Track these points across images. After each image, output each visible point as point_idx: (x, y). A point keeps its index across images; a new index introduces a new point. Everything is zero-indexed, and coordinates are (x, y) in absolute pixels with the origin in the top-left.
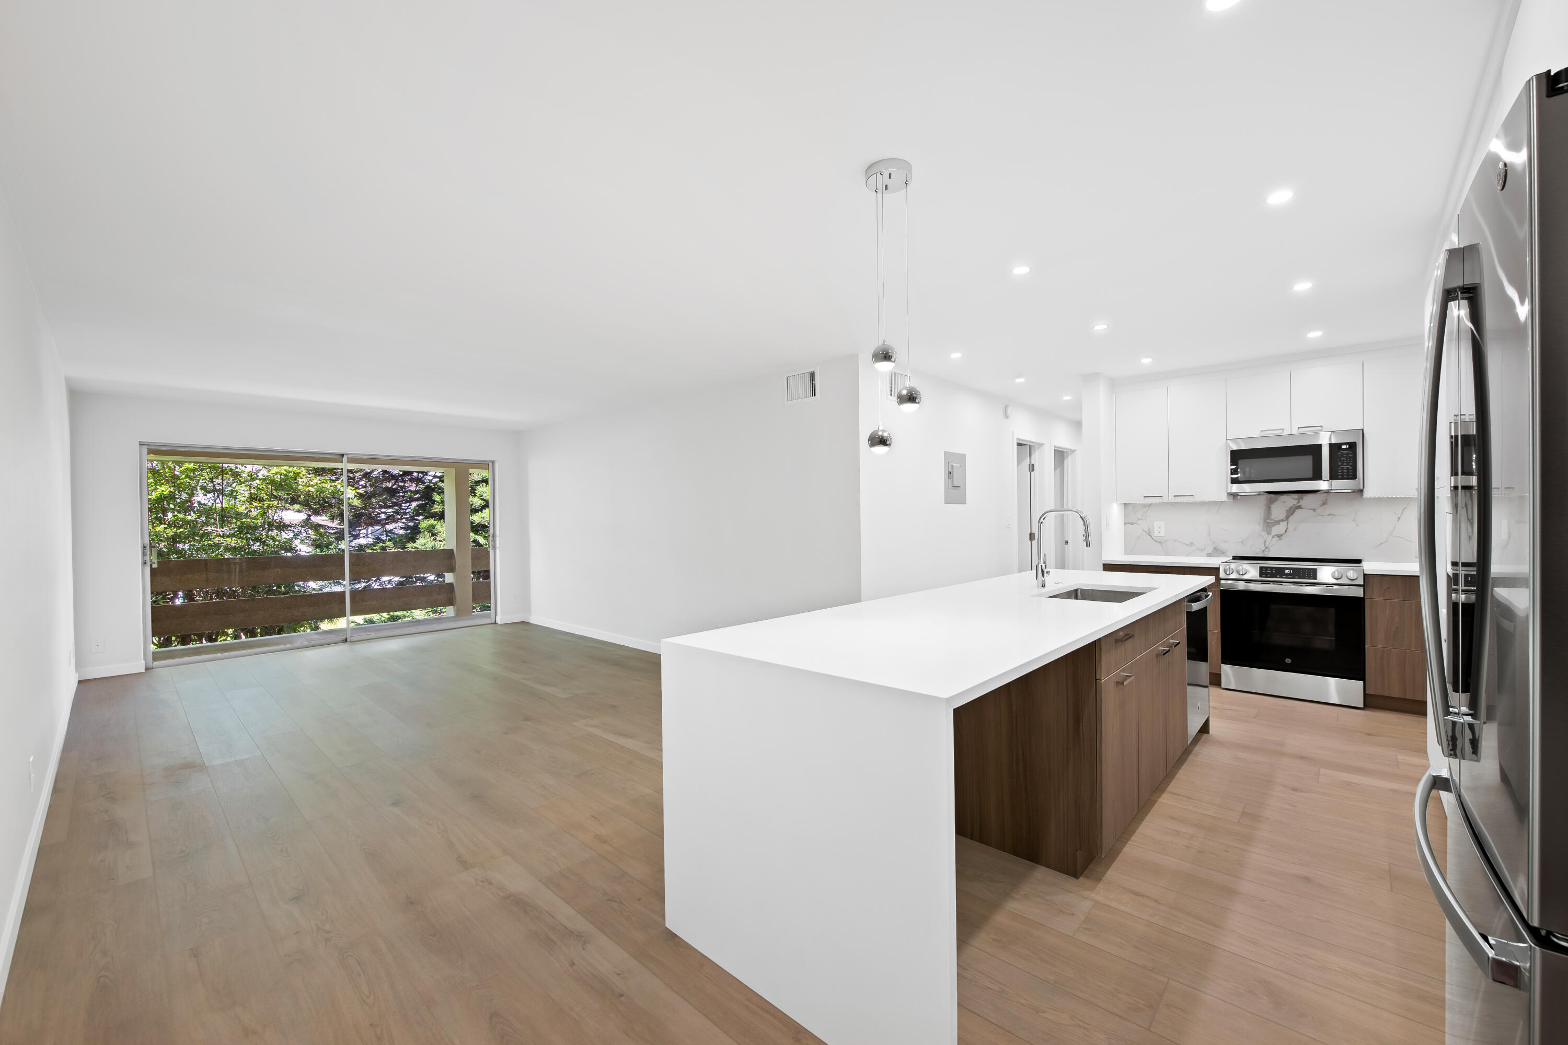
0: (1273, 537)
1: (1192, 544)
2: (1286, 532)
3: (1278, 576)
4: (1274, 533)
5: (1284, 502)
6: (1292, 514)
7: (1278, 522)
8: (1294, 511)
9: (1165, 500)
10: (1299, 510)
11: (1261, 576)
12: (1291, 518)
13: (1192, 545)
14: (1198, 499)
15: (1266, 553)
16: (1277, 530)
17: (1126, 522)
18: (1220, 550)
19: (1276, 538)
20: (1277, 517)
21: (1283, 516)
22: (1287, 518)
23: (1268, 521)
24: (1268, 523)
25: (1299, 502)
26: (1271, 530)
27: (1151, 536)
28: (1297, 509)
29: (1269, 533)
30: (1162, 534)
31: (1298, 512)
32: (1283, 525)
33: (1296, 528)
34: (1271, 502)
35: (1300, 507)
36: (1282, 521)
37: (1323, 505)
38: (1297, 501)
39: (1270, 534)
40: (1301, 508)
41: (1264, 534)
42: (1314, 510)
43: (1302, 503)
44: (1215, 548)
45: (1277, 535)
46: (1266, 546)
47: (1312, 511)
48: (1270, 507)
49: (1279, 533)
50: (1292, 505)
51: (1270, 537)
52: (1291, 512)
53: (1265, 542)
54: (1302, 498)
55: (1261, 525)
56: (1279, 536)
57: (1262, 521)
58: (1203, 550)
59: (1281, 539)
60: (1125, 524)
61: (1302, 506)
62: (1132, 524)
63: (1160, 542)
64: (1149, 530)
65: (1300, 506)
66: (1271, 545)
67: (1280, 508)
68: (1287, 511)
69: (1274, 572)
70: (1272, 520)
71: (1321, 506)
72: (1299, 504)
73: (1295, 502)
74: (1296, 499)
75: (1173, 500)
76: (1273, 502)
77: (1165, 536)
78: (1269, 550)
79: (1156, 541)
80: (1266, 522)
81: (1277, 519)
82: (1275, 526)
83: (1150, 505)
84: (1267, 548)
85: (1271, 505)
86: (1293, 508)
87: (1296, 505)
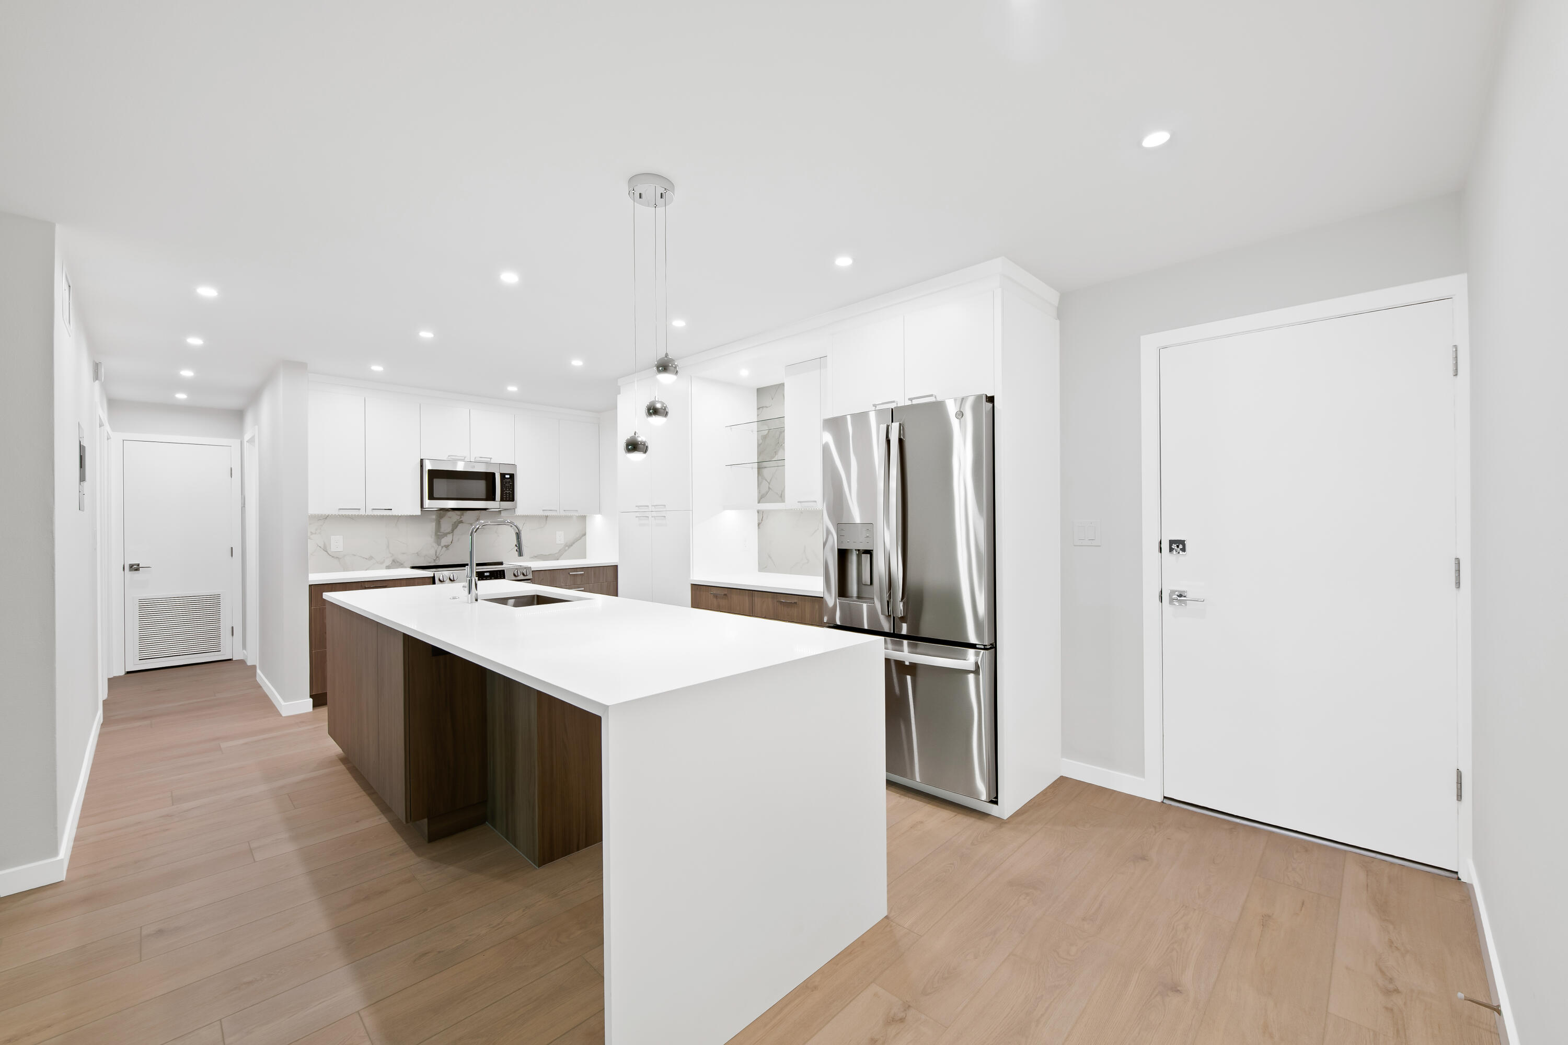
0: (442, 547)
1: (371, 558)
2: (452, 543)
4: (443, 544)
5: (450, 517)
6: (457, 527)
7: (446, 535)
8: (458, 525)
9: (362, 512)
10: (461, 524)
13: (372, 560)
14: (394, 512)
15: (436, 562)
16: (445, 541)
18: (398, 562)
19: (444, 549)
20: (445, 530)
21: (449, 530)
22: (453, 531)
23: (439, 534)
24: (439, 535)
25: (461, 518)
26: (441, 542)
27: (327, 552)
29: (439, 544)
30: (340, 549)
32: (449, 536)
34: (440, 517)
35: (461, 522)
36: (449, 533)
38: (459, 517)
40: (463, 523)
41: (435, 545)
43: (463, 518)
44: (393, 561)
45: (445, 546)
49: (447, 544)
50: (456, 520)
51: (440, 547)
52: (455, 526)
53: (436, 552)
54: (462, 515)
55: (433, 536)
56: (447, 547)
57: (434, 534)
58: (382, 563)
59: (448, 549)
61: (463, 521)
63: (337, 558)
64: (325, 545)
65: (462, 521)
66: (441, 553)
67: (446, 525)
68: (452, 525)
70: (440, 533)
74: (459, 515)
75: (369, 513)
76: (442, 518)
77: (342, 550)
78: (439, 559)
79: (333, 557)
80: (436, 534)
81: (445, 532)
82: (443, 537)
83: (326, 518)
84: (437, 557)
85: (441, 520)
86: (457, 523)
87: (459, 520)
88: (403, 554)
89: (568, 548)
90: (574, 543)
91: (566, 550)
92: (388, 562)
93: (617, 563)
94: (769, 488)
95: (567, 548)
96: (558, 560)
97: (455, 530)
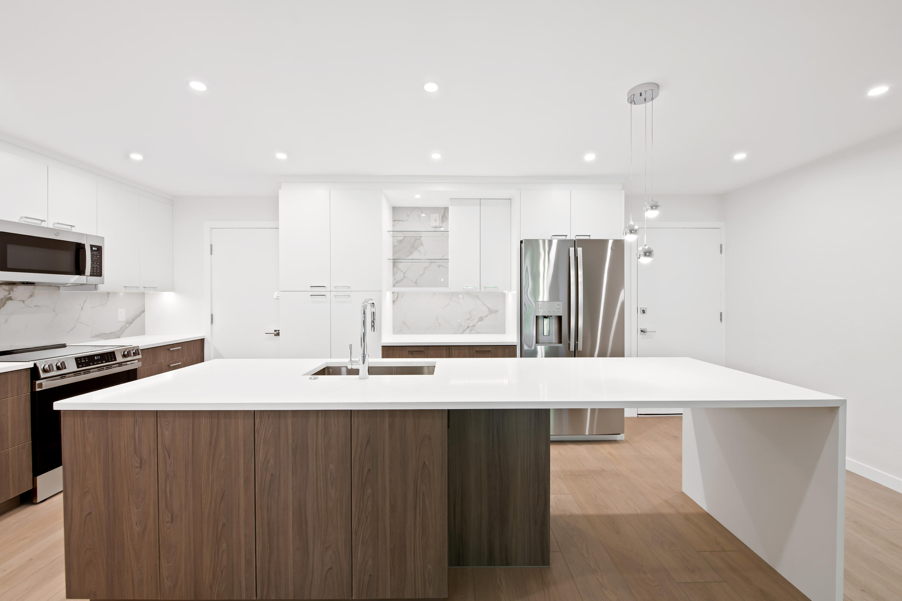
3: (91, 364)
8: (5, 303)
10: (10, 301)
11: (78, 367)
25: (9, 294)
28: (8, 300)
31: (9, 303)
33: (7, 320)
35: (10, 299)
37: (31, 297)
38: (8, 293)
40: (12, 300)
42: (23, 301)
47: (21, 302)
61: (12, 298)
65: (11, 297)
69: (87, 360)
71: (29, 298)
72: (9, 296)
73: (6, 293)
74: (6, 291)
86: (4, 300)
87: (8, 297)
90: (134, 320)
91: (127, 328)
93: (204, 336)
94: (404, 276)
95: (128, 325)
96: (119, 337)
97: (2, 308)
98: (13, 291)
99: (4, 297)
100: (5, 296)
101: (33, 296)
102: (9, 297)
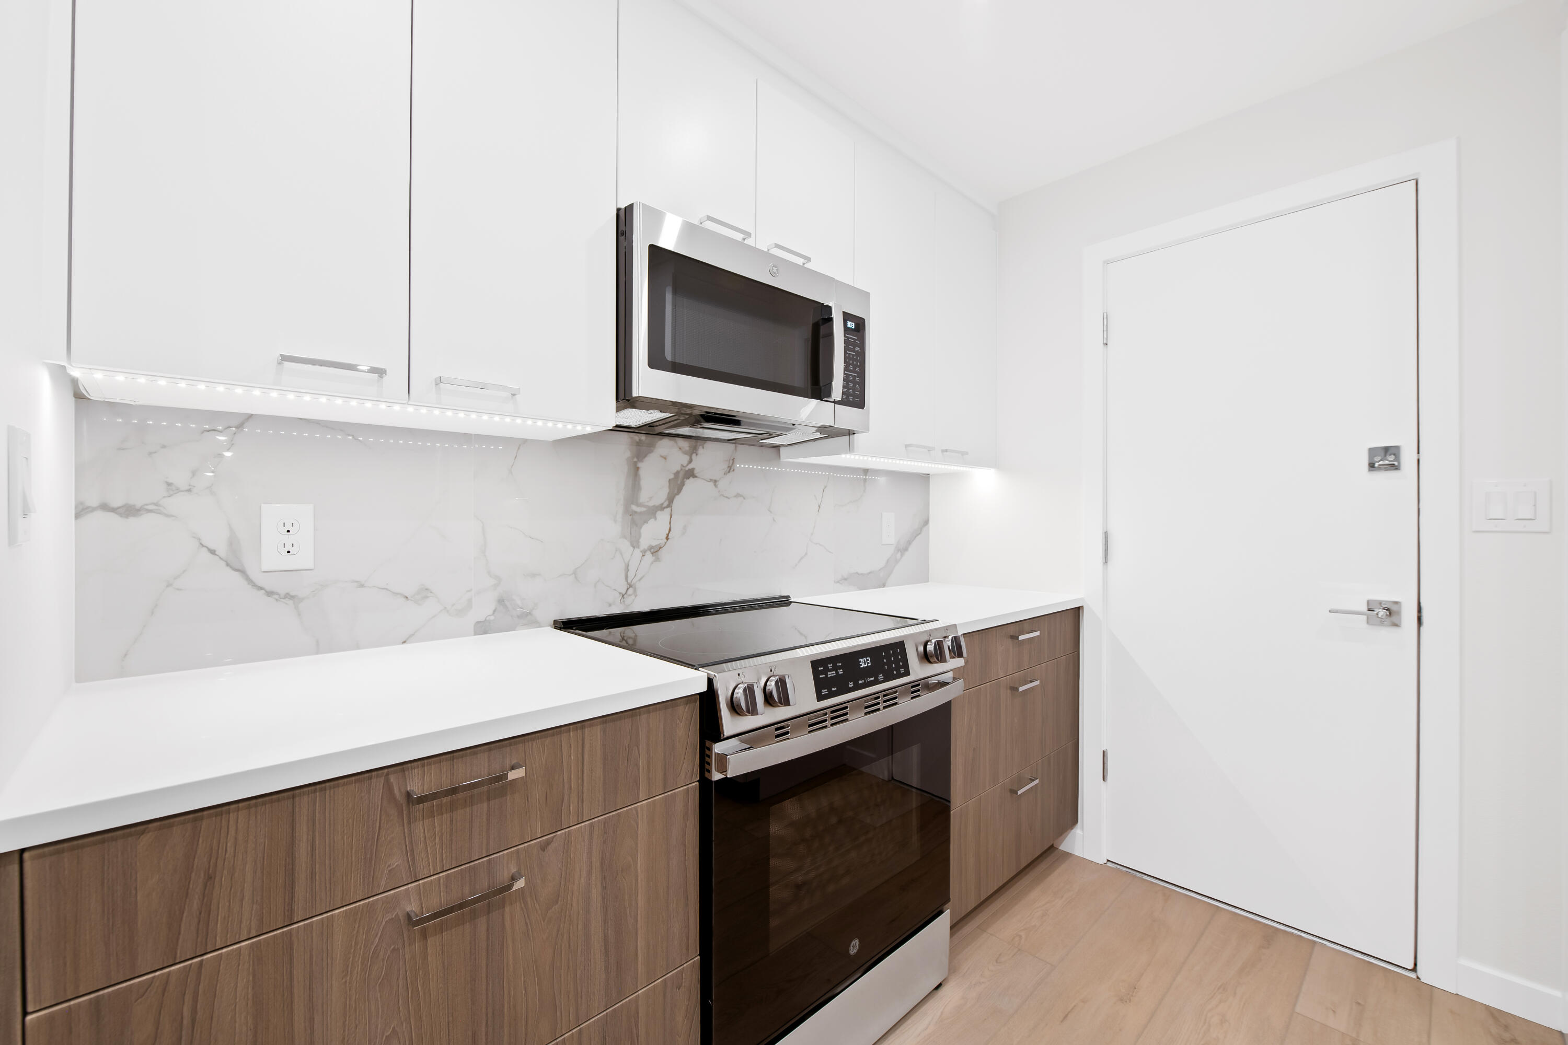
0: (643, 552)
1: (424, 593)
2: (667, 538)
3: (851, 685)
4: (645, 543)
5: (665, 458)
6: (680, 490)
7: (653, 512)
8: (683, 484)
10: (691, 479)
11: (820, 698)
12: (678, 500)
13: (427, 597)
15: (628, 600)
16: (652, 532)
17: (93, 502)
19: (649, 557)
20: (651, 498)
21: (661, 497)
22: (671, 500)
23: (634, 508)
24: (633, 513)
25: (690, 461)
26: (639, 535)
27: (242, 572)
28: (688, 478)
29: (635, 544)
30: (303, 558)
31: (690, 483)
32: (663, 516)
33: (685, 528)
34: (640, 454)
35: (691, 474)
36: (661, 508)
37: (729, 472)
38: (687, 458)
39: (638, 547)
40: (694, 476)
41: (625, 545)
42: (715, 482)
43: (698, 463)
44: (501, 601)
45: (651, 548)
46: (629, 581)
47: (712, 484)
48: (638, 469)
49: (654, 543)
50: (679, 468)
51: (638, 553)
52: (676, 485)
53: (627, 570)
54: (693, 451)
55: (619, 518)
56: (655, 551)
57: (621, 510)
58: (462, 612)
59: (658, 557)
60: (81, 511)
61: (696, 472)
62: (129, 511)
63: (288, 596)
64: (233, 542)
65: (693, 470)
66: (638, 577)
67: (657, 472)
68: (670, 481)
69: (841, 672)
70: (638, 505)
71: (725, 474)
72: (690, 466)
73: (684, 462)
74: (685, 453)
76: (645, 456)
77: (312, 566)
78: (635, 590)
79: (270, 594)
80: (628, 511)
81: (651, 504)
82: (646, 522)
83: (240, 426)
84: (630, 586)
85: (640, 465)
86: (681, 475)
87: (687, 469)
88: (534, 575)
89: (902, 555)
90: (909, 543)
91: (897, 561)
92: (484, 609)
93: (1082, 599)
95: (899, 555)
96: (884, 586)
97: (677, 497)
98: (697, 455)
99: (681, 469)
100: (682, 465)
101: (732, 470)
102: (689, 469)
